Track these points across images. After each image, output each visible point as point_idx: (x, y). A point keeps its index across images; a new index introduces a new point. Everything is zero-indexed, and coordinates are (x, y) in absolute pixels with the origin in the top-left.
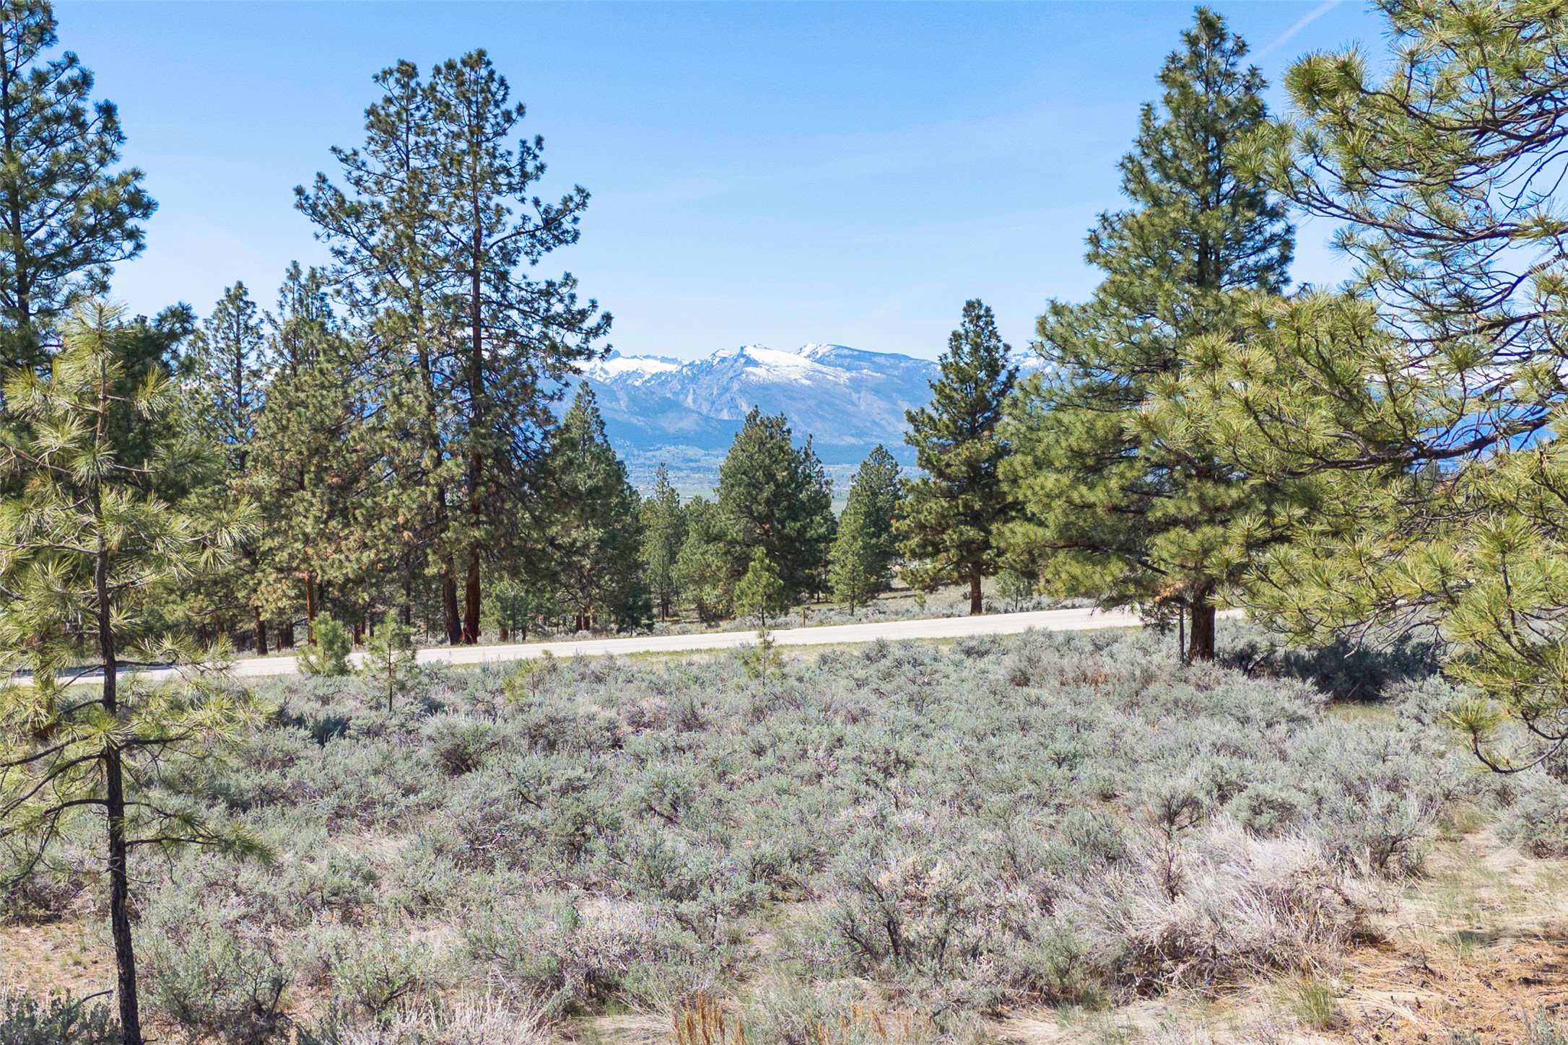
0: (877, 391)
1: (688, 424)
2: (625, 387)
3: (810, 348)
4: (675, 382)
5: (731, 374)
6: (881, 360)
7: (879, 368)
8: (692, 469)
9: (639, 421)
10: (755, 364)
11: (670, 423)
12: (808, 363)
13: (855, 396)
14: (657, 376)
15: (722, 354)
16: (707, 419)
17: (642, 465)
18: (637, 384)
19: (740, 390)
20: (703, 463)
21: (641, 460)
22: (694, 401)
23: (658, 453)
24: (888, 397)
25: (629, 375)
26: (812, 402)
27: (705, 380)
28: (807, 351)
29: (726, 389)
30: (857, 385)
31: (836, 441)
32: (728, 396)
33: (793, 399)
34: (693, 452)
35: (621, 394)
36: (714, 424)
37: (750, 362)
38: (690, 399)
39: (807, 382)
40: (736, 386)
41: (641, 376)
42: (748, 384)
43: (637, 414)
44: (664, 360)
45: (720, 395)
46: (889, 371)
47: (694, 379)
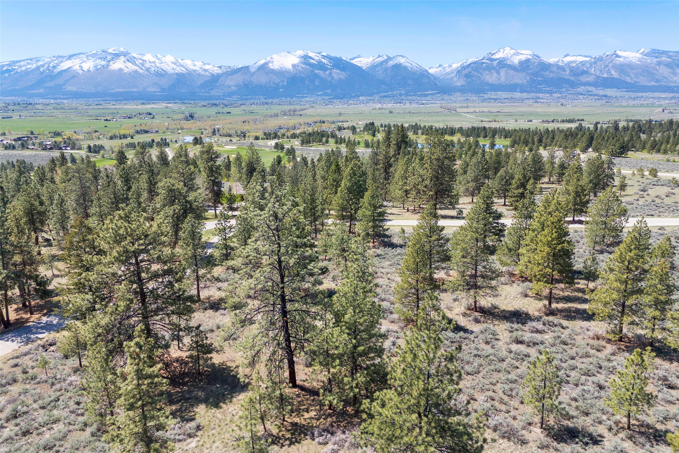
0: (667, 65)
1: (591, 79)
2: (569, 67)
3: (643, 50)
4: (588, 64)
5: (610, 61)
6: (671, 54)
7: (670, 57)
8: (589, 95)
9: (572, 78)
10: (619, 57)
11: (584, 79)
12: (640, 56)
13: (658, 67)
14: (582, 62)
15: (607, 53)
16: (598, 77)
17: (571, 94)
18: (574, 65)
19: (612, 67)
20: (594, 93)
21: (571, 92)
22: (594, 70)
23: (578, 89)
24: (672, 68)
25: (571, 62)
26: (640, 70)
27: (599, 63)
28: (641, 52)
29: (607, 66)
30: (659, 63)
31: (648, 84)
32: (607, 69)
33: (633, 69)
34: (590, 88)
35: (568, 70)
36: (600, 79)
37: (618, 56)
38: (593, 70)
39: (638, 63)
40: (611, 65)
41: (576, 62)
42: (616, 64)
43: (572, 76)
44: (586, 56)
45: (604, 68)
46: (674, 58)
47: (595, 63)
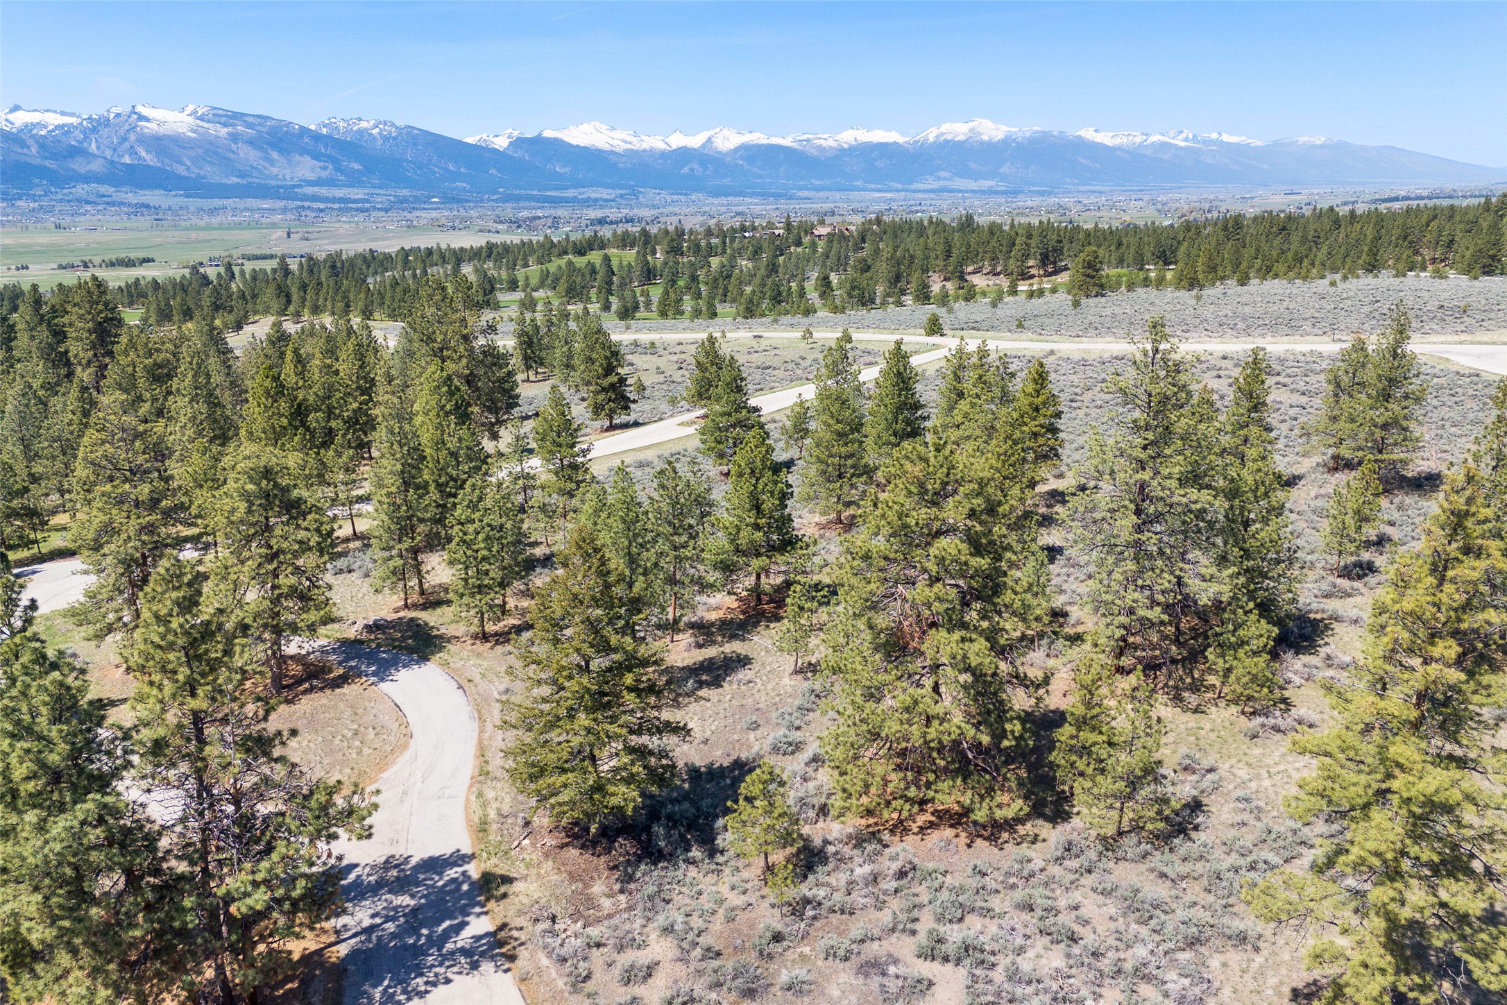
0: (251, 142)
1: (96, 166)
2: (33, 137)
3: (191, 108)
4: (77, 132)
5: (127, 127)
6: (251, 120)
7: (249, 125)
8: (108, 203)
9: (51, 164)
10: (147, 120)
11: (79, 166)
12: (191, 120)
13: (234, 146)
14: (58, 127)
15: (115, 110)
16: (112, 162)
17: (61, 201)
18: (42, 133)
19: (137, 140)
20: (114, 199)
21: (60, 196)
22: (98, 148)
23: (73, 190)
24: (261, 149)
25: (34, 125)
26: (200, 151)
27: (105, 132)
28: (188, 110)
29: (124, 139)
30: (234, 138)
31: (225, 181)
32: (127, 145)
33: (184, 148)
34: (103, 189)
35: (31, 142)
36: (119, 167)
37: (142, 118)
38: (93, 146)
39: (193, 135)
40: (132, 137)
41: (45, 127)
42: (143, 135)
43: (47, 158)
44: (63, 113)
45: (120, 144)
46: (259, 128)
47: (94, 130)
